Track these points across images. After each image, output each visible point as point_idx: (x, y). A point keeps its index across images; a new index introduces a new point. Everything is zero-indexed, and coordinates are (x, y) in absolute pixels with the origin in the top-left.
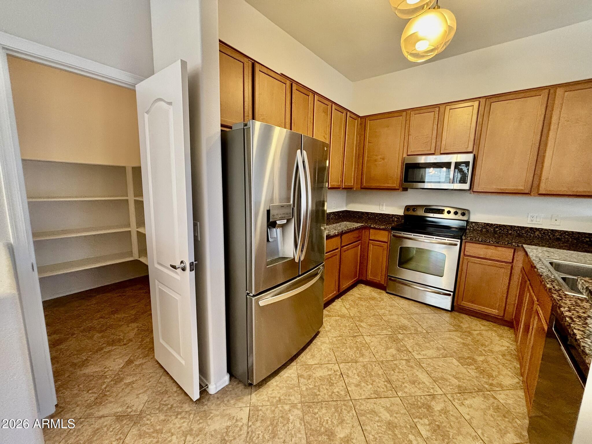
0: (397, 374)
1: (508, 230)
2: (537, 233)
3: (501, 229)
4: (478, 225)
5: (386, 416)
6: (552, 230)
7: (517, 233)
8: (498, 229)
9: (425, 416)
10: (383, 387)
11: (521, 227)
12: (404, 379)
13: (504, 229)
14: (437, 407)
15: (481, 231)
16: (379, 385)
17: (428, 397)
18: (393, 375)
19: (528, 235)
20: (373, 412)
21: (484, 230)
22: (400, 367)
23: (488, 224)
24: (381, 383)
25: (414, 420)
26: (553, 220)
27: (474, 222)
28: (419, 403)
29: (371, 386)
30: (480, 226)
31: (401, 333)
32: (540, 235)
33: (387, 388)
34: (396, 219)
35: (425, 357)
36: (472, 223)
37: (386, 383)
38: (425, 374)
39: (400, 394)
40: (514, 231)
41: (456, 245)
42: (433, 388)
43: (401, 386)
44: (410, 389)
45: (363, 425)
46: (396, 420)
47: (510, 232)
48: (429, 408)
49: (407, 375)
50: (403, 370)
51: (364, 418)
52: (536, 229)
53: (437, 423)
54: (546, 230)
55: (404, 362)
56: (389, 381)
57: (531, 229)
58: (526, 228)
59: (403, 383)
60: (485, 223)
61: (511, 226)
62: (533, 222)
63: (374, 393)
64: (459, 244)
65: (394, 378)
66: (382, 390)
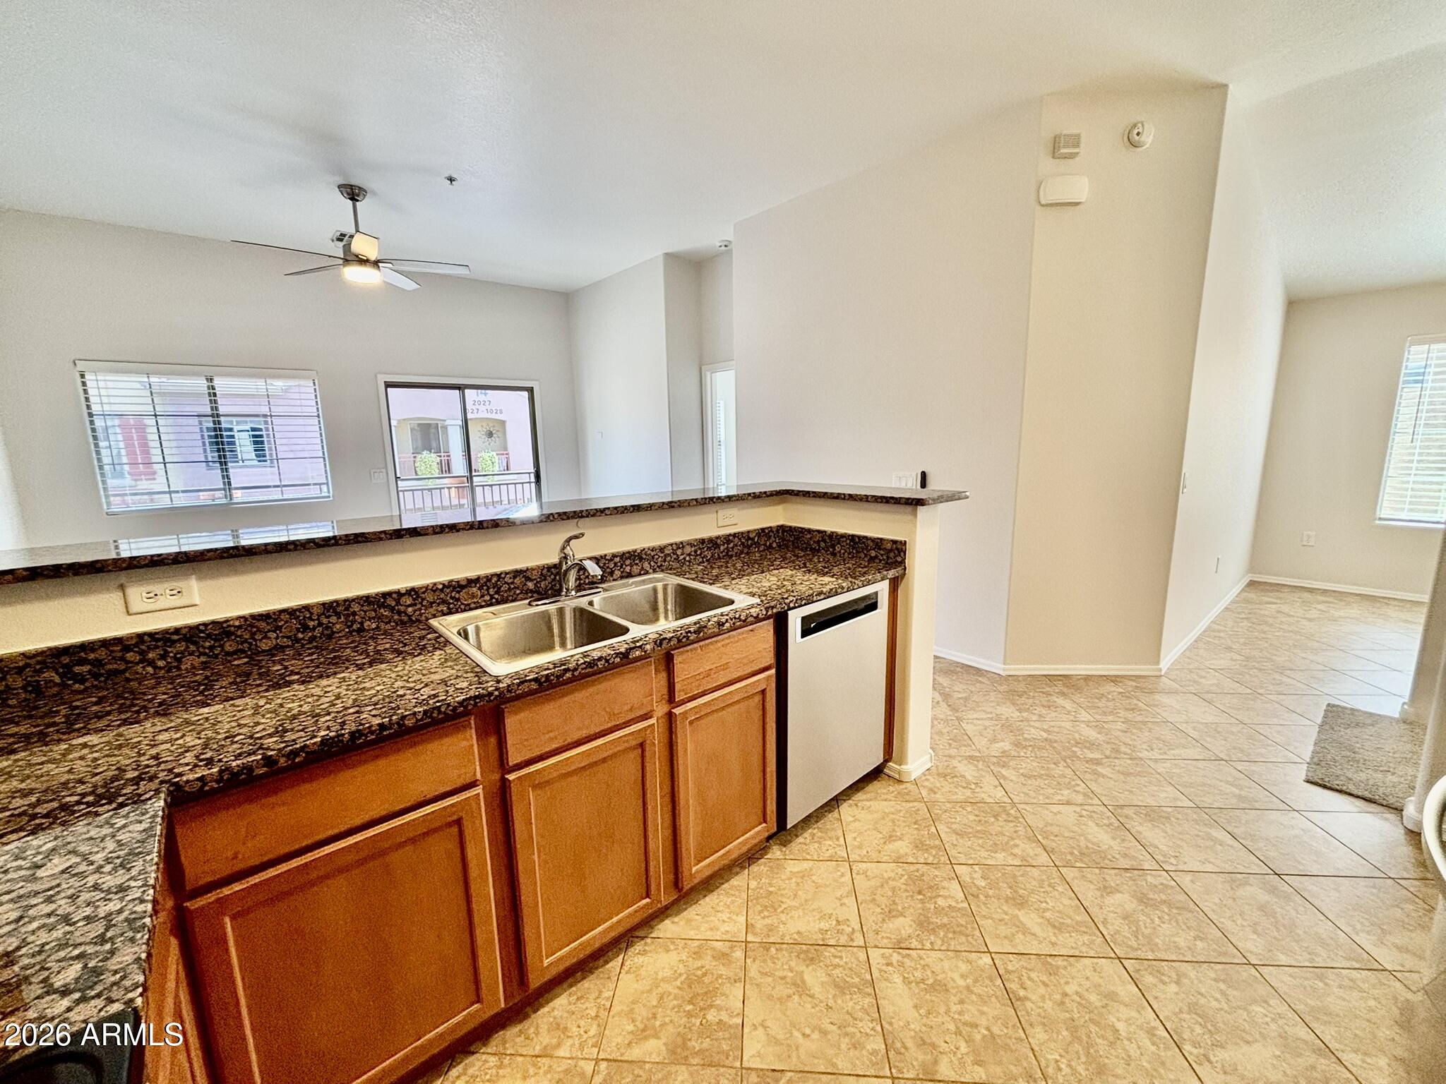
0: (983, 1022)
5: (1029, 918)
9: (939, 911)
10: (1029, 983)
12: (961, 1002)
14: (904, 925)
16: (1042, 990)
17: (915, 944)
18: (996, 1018)
20: (1058, 928)
22: (964, 1048)
24: (1038, 998)
25: (966, 905)
29: (1069, 989)
37: (1022, 993)
38: (887, 1008)
39: (986, 959)
43: (976, 981)
44: (954, 971)
45: (1078, 907)
46: (1005, 908)
48: (923, 924)
49: (947, 1012)
50: (958, 1033)
51: (1078, 918)
56: (1012, 1000)
59: (968, 988)
63: (1058, 967)
65: (995, 1008)
66: (1033, 975)
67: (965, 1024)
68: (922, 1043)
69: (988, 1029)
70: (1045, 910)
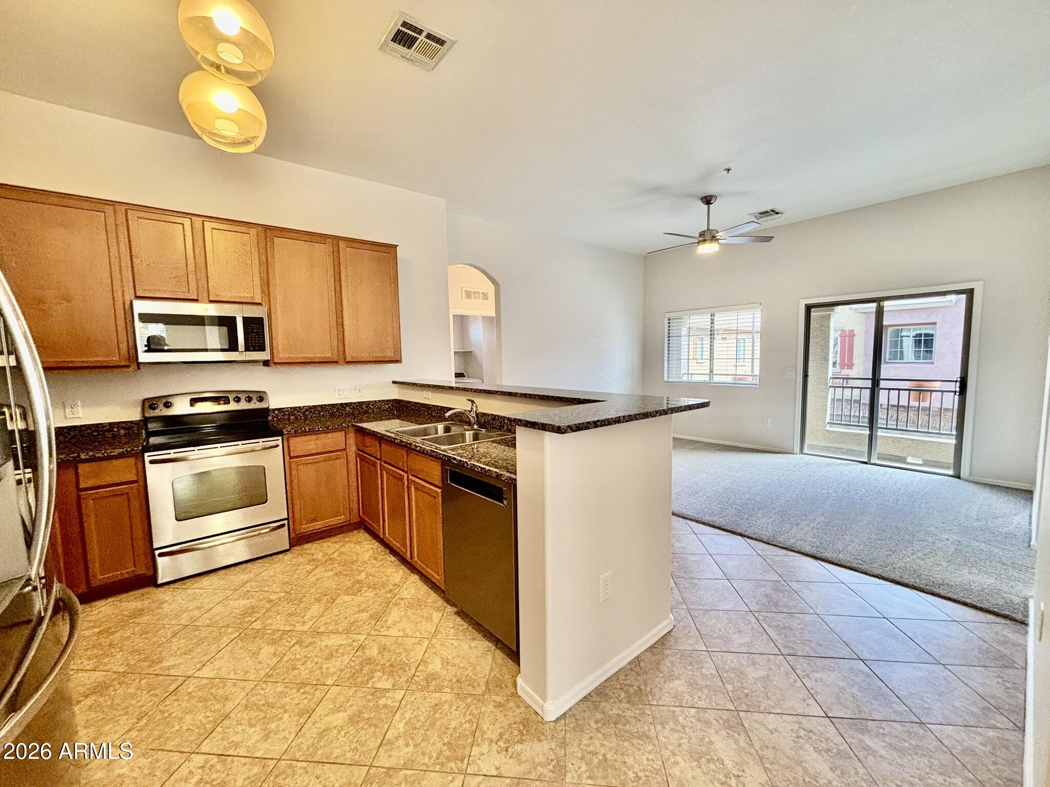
0: (303, 668)
1: (319, 411)
2: (347, 409)
3: (311, 412)
4: (282, 412)
5: (340, 718)
6: (360, 402)
7: (329, 413)
8: (308, 413)
9: (373, 671)
10: (304, 696)
11: (331, 405)
13: (315, 411)
14: (373, 652)
15: (289, 419)
16: (296, 701)
17: (358, 653)
18: (300, 674)
19: (339, 413)
20: (323, 733)
21: (292, 417)
22: (298, 656)
23: (295, 408)
24: (296, 698)
25: (369, 686)
26: (358, 391)
27: (277, 409)
28: (356, 667)
30: (286, 413)
31: (253, 619)
32: (351, 411)
33: (309, 693)
34: (122, 432)
35: (314, 620)
36: (274, 410)
37: (302, 690)
38: (332, 636)
39: (330, 682)
40: (326, 411)
41: (277, 446)
42: (354, 641)
43: (322, 673)
44: (333, 666)
45: (327, 757)
46: (354, 708)
47: (322, 414)
48: (369, 661)
51: (320, 752)
52: (346, 404)
53: (387, 665)
54: (354, 403)
55: (297, 647)
56: (303, 684)
57: (341, 404)
58: (336, 404)
59: (321, 668)
60: (291, 408)
61: (321, 406)
62: (341, 397)
63: (300, 717)
64: (280, 442)
65: (304, 674)
66: (306, 701)
67: (307, 660)
68: (311, 643)
69: (298, 668)
70: (339, 733)
